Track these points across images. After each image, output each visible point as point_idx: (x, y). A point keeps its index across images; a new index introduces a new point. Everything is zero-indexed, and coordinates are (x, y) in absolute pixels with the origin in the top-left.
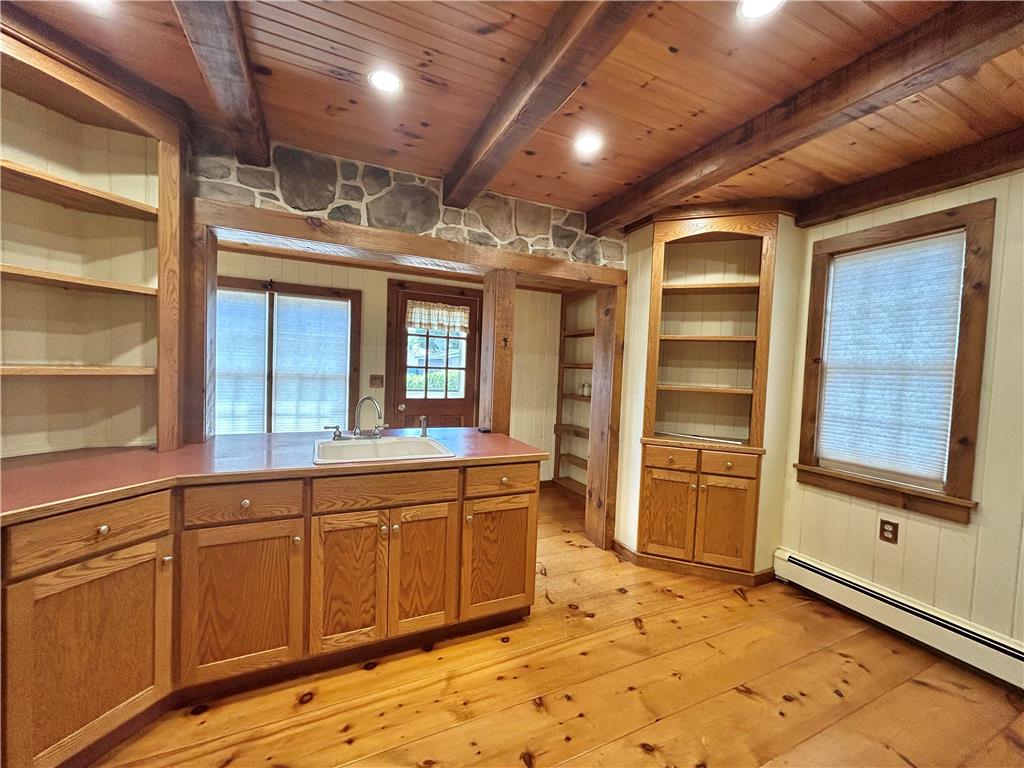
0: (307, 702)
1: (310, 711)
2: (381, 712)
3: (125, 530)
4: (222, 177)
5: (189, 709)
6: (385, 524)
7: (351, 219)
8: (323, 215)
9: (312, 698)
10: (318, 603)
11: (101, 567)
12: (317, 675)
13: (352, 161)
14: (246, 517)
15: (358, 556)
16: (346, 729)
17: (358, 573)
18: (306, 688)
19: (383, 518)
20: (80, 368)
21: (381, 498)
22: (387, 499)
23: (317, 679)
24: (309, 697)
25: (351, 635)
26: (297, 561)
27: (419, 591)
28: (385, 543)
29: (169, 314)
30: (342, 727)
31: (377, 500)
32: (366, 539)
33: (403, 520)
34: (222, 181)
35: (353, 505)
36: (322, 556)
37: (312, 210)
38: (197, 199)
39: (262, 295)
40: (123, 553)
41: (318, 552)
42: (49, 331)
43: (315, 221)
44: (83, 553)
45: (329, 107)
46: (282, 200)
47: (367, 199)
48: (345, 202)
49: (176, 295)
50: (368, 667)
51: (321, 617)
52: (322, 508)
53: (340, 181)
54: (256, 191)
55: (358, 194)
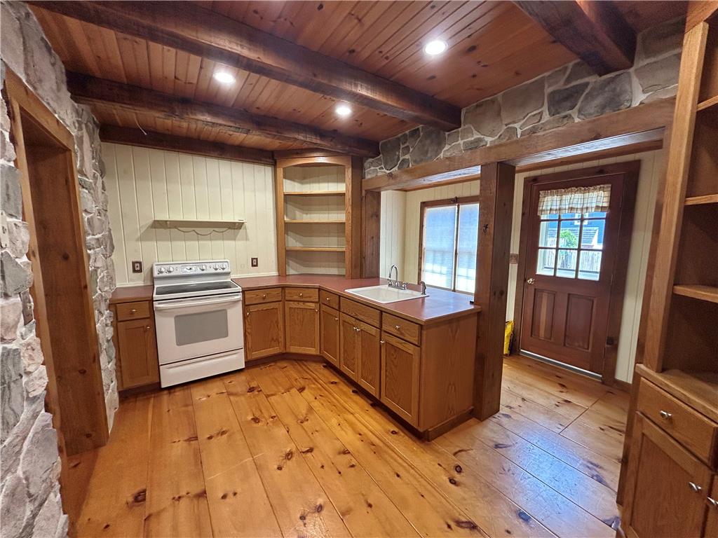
2: (330, 402)
3: (307, 297)
7: (405, 166)
8: (396, 169)
11: (301, 305)
13: (405, 133)
15: (351, 337)
21: (355, 313)
22: (357, 315)
24: (334, 383)
25: (349, 371)
28: (357, 336)
30: (322, 395)
32: (353, 331)
33: (362, 328)
34: (370, 169)
35: (349, 313)
36: (343, 331)
37: (392, 168)
38: (363, 180)
40: (307, 303)
41: (342, 328)
43: (390, 174)
44: (298, 299)
46: (384, 168)
47: (411, 150)
48: (403, 157)
50: (354, 391)
51: (343, 356)
52: (343, 310)
53: (402, 146)
54: (377, 168)
55: (408, 149)
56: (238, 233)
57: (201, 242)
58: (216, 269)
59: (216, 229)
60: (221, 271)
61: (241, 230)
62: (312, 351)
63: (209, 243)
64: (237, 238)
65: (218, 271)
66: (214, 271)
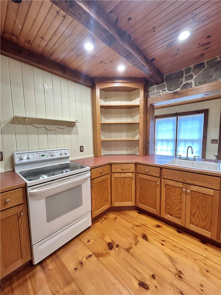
0: (158, 227)
1: (158, 230)
2: (175, 246)
3: (127, 169)
4: (153, 91)
5: (138, 212)
6: (185, 189)
7: (188, 87)
8: (179, 90)
9: (160, 227)
10: (163, 203)
11: (123, 175)
12: (164, 223)
13: (189, 67)
14: (147, 174)
15: (175, 195)
16: (163, 241)
17: (175, 201)
18: (159, 224)
19: (184, 186)
20: (130, 139)
21: (183, 179)
22: (186, 181)
23: (163, 224)
24: (159, 226)
25: (173, 218)
26: (158, 189)
27: (199, 218)
28: (185, 195)
29: (141, 126)
30: (163, 240)
31: (182, 180)
32: (178, 191)
33: (192, 190)
34: (154, 92)
35: (174, 179)
36: (165, 191)
37: (175, 89)
38: (148, 98)
39: (174, 118)
40: (126, 174)
41: (163, 189)
42: (127, 132)
43: (175, 93)
44: (121, 171)
45: (173, 56)
46: (167, 90)
47: (195, 77)
48: (186, 82)
49: (143, 122)
50: (178, 232)
51: (164, 208)
52: (165, 177)
53: (185, 75)
54: (161, 91)
55: (191, 77)
56: (72, 130)
57: (49, 136)
58: (61, 155)
59: (59, 127)
60: (65, 156)
61: (74, 128)
62: (130, 204)
63: (54, 136)
64: (72, 133)
65: (63, 156)
66: (60, 156)
